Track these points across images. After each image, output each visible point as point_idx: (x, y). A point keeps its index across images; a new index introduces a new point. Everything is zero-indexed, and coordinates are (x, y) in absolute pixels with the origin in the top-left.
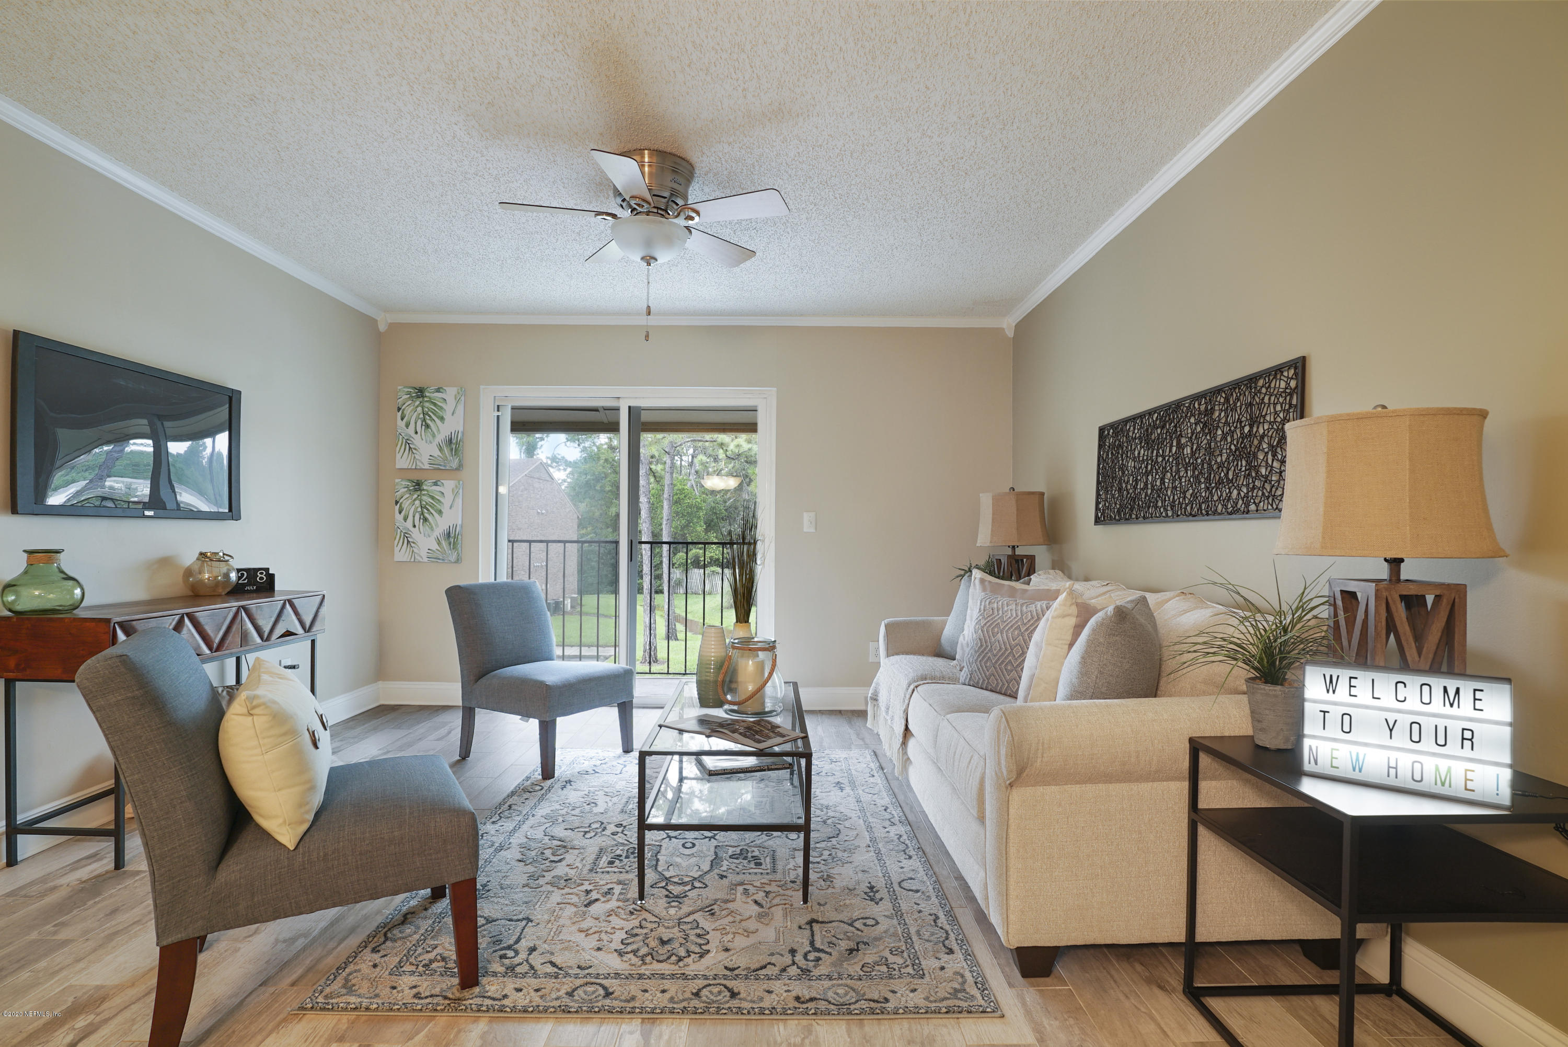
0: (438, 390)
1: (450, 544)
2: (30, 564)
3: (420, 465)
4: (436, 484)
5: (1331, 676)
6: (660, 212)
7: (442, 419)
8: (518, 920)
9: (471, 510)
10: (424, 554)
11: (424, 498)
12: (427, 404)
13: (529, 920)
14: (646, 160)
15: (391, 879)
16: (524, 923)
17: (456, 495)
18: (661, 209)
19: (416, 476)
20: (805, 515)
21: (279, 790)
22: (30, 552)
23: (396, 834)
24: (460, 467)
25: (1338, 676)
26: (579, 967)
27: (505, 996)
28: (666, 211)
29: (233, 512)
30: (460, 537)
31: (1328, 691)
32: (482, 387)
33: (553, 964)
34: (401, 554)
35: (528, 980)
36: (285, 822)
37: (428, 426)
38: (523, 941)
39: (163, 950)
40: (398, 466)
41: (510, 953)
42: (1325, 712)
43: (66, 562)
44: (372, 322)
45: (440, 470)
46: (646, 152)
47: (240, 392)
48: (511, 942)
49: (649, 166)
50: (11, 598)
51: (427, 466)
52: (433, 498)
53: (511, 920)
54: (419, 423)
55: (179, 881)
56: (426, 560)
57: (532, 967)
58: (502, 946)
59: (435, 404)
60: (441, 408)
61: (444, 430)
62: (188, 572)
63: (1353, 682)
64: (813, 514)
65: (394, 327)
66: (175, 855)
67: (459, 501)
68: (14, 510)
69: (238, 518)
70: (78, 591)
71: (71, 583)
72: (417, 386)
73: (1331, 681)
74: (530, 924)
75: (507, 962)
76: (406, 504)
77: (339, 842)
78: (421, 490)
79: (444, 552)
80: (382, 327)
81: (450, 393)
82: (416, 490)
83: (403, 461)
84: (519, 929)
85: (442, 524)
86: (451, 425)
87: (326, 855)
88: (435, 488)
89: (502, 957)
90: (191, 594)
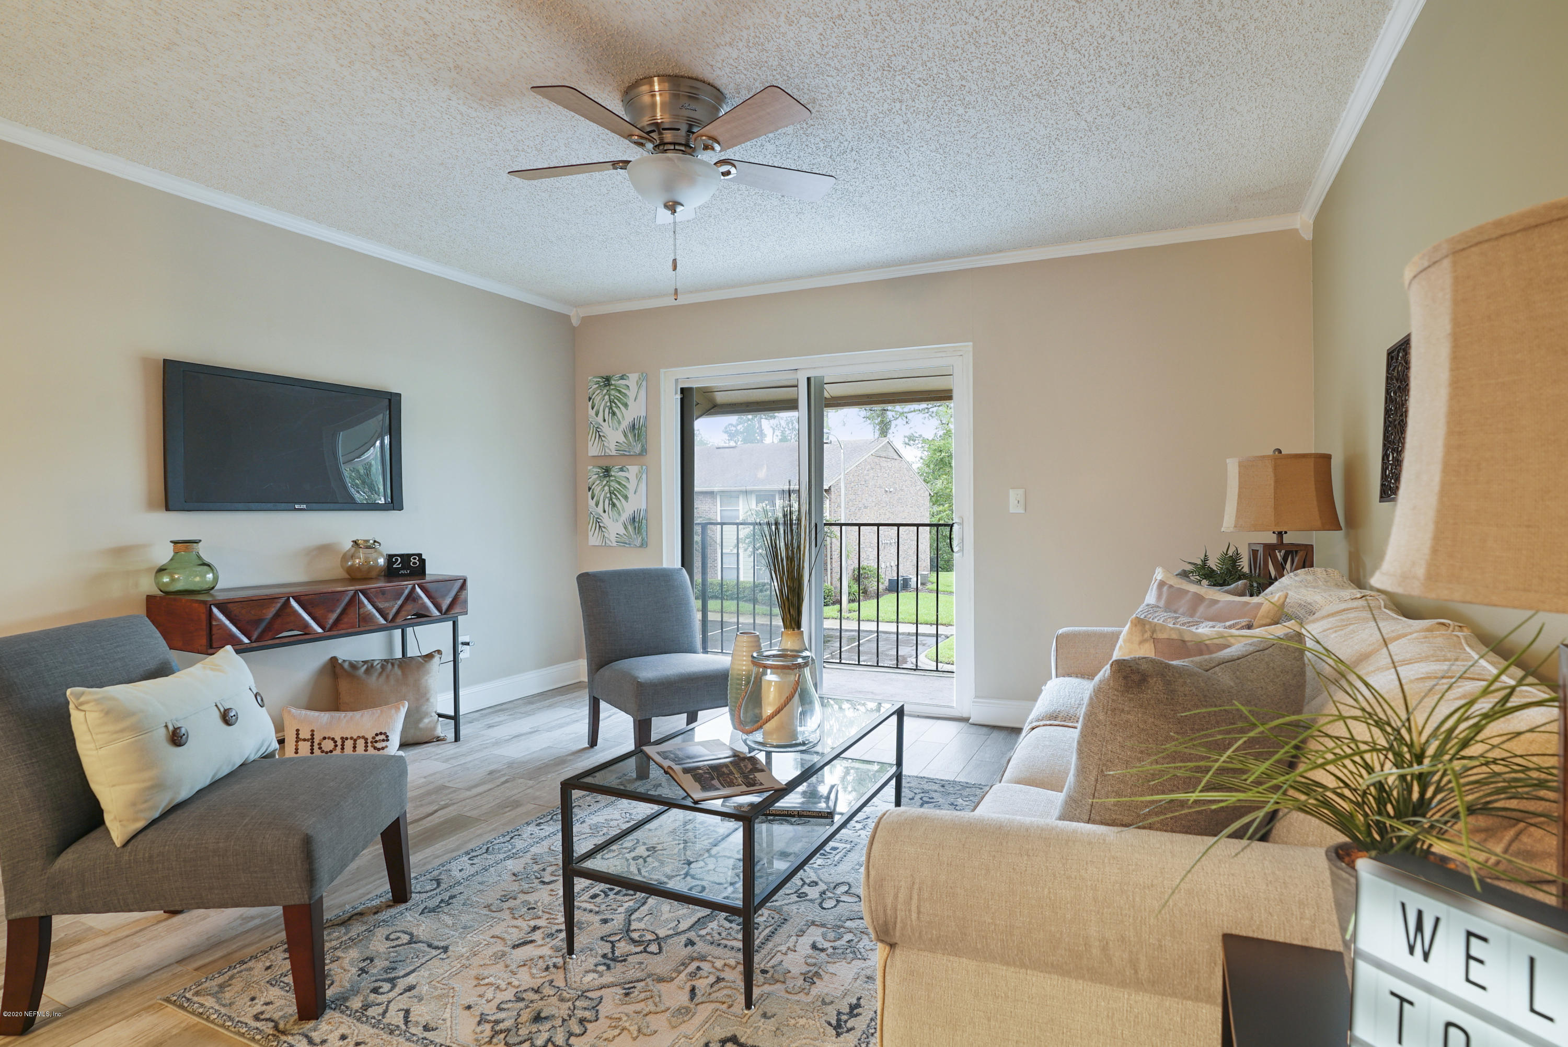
0: (622, 378)
1: (635, 528)
2: (176, 553)
3: (609, 452)
4: (622, 470)
5: (1420, 914)
6: (677, 147)
7: (626, 405)
9: (654, 493)
10: (613, 537)
11: (613, 484)
12: (613, 392)
14: (657, 88)
15: (216, 892)
17: (639, 480)
18: (680, 144)
19: (605, 463)
20: (1011, 492)
21: (113, 786)
22: (175, 543)
23: (221, 845)
24: (644, 451)
25: (1437, 920)
28: (687, 145)
29: (395, 503)
30: (644, 521)
31: (1412, 950)
32: (662, 371)
34: (594, 539)
36: (115, 818)
37: (614, 414)
39: (10, 923)
40: (590, 454)
42: (1402, 1000)
43: (204, 551)
44: (565, 318)
45: (626, 456)
46: (656, 79)
47: (399, 395)
49: (660, 95)
50: (166, 579)
51: (614, 453)
52: (619, 483)
54: (607, 410)
55: (18, 862)
56: (615, 544)
59: (620, 392)
60: (625, 395)
61: (628, 416)
62: (345, 557)
63: (1477, 948)
64: (1021, 492)
65: (588, 321)
66: (15, 837)
67: (643, 486)
68: (167, 509)
69: (401, 508)
70: (210, 576)
71: (206, 567)
72: (604, 375)
73: (1419, 927)
76: (597, 490)
77: (164, 846)
78: (609, 476)
79: (630, 537)
80: (575, 322)
81: (633, 379)
82: (605, 476)
83: (594, 450)
85: (628, 508)
86: (634, 411)
87: (151, 857)
88: (621, 473)
90: (347, 576)
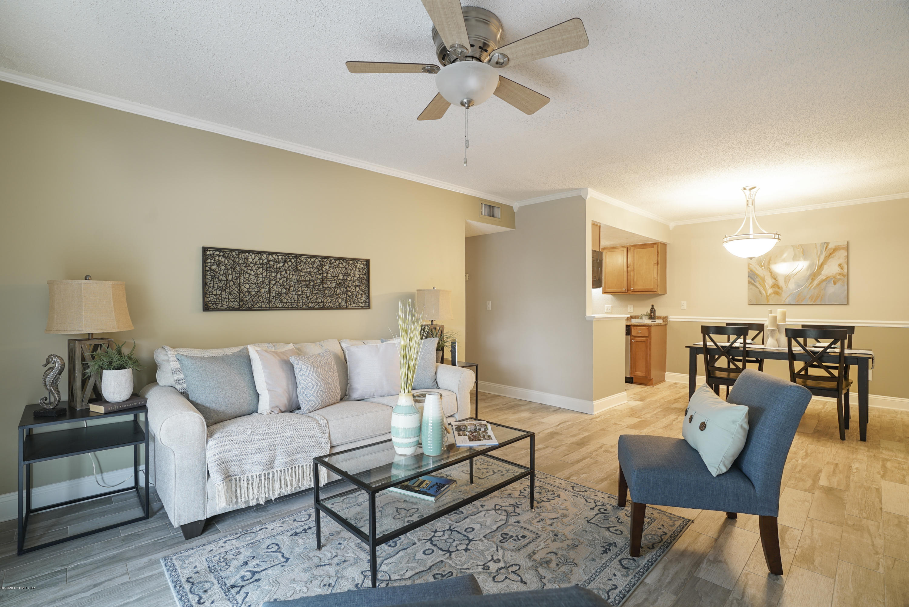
8: (593, 523)
13: (588, 522)
16: (590, 522)
26: (577, 497)
27: (609, 497)
33: (586, 501)
35: (599, 500)
38: (595, 513)
41: (602, 510)
48: (600, 515)
53: (597, 525)
57: (595, 503)
58: (605, 514)
74: (588, 519)
75: (604, 507)
84: (594, 519)
89: (605, 510)
